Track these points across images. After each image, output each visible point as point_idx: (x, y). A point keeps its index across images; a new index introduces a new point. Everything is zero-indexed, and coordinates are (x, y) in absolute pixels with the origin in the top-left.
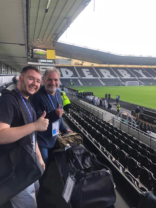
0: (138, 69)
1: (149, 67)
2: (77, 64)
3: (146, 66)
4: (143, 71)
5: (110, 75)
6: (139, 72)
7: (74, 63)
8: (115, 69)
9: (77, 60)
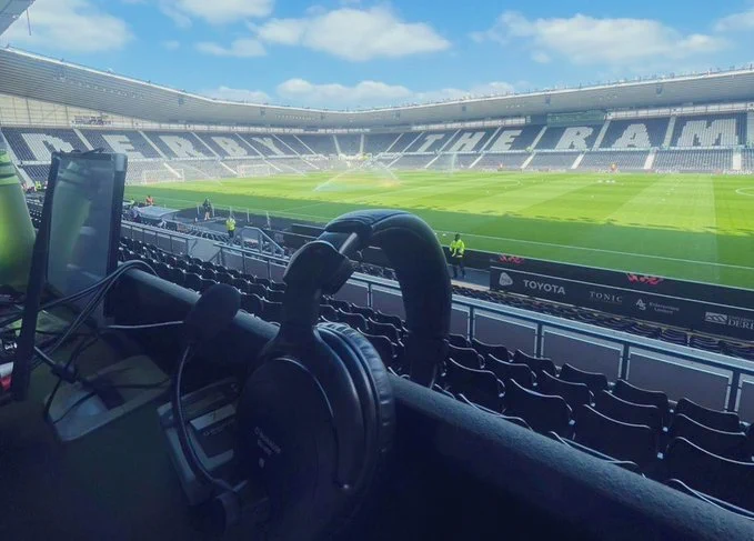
0: (262, 136)
1: (287, 130)
2: (82, 122)
3: (280, 130)
4: (274, 139)
5: (194, 152)
6: (265, 144)
7: (73, 119)
8: (207, 136)
9: (81, 111)
